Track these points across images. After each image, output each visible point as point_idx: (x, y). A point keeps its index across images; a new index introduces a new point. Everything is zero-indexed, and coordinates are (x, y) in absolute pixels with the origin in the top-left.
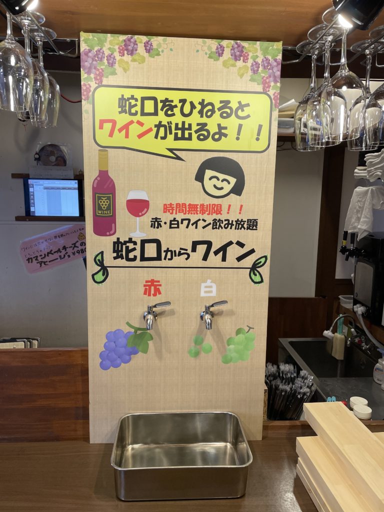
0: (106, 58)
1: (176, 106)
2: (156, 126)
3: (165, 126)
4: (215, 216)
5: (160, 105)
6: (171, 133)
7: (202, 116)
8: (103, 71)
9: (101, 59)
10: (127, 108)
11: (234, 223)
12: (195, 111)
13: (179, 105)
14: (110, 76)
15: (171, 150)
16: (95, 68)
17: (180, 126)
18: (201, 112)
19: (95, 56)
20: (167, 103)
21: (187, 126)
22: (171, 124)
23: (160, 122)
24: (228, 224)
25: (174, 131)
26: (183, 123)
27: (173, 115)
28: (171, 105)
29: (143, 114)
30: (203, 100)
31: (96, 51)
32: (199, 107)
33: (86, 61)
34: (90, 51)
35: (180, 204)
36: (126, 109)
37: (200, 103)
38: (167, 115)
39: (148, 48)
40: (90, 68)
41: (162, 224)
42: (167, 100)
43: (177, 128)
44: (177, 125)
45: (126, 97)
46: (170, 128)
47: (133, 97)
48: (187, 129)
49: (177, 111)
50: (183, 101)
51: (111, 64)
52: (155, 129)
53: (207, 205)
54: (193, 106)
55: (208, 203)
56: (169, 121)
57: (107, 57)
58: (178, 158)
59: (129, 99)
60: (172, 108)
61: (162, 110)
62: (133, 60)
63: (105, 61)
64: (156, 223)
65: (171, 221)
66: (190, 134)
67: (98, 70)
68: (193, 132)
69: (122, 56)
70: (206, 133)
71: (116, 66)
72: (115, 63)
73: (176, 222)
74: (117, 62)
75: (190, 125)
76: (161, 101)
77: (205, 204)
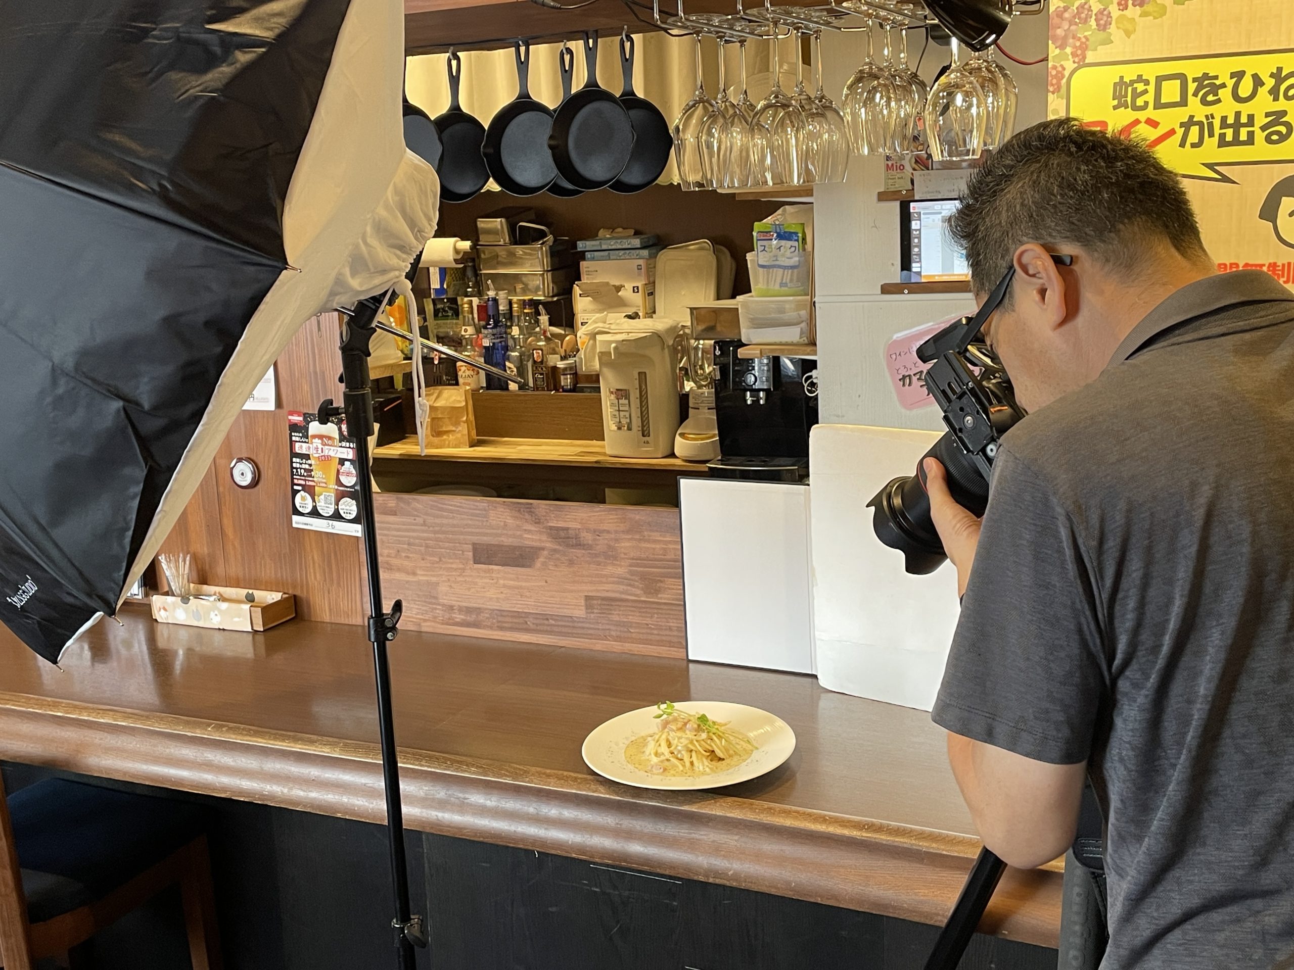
0: (1094, 17)
1: (1223, 86)
2: (1182, 125)
3: (1200, 124)
5: (1192, 87)
6: (1211, 135)
7: (1276, 99)
8: (1087, 39)
9: (1085, 21)
10: (1129, 99)
12: (1263, 91)
13: (1230, 83)
14: (1099, 48)
15: (1210, 166)
16: (1074, 37)
17: (1231, 120)
18: (1274, 93)
19: (1074, 17)
20: (1206, 82)
21: (1244, 119)
22: (1213, 117)
23: (1192, 117)
25: (1217, 131)
26: (1238, 114)
27: (1219, 101)
28: (1215, 84)
29: (1158, 105)
30: (1280, 69)
31: (1077, 8)
32: (1270, 83)
33: (1059, 28)
34: (1066, 9)
35: (1225, 265)
36: (1126, 101)
37: (1272, 75)
38: (1204, 102)
40: (1065, 38)
42: (1206, 76)
43: (1224, 123)
44: (1224, 119)
45: (1127, 79)
46: (1211, 126)
47: (1140, 79)
48: (1245, 125)
49: (1225, 94)
50: (1239, 75)
51: (1103, 27)
52: (1180, 132)
53: (1283, 265)
54: (1258, 82)
55: (1286, 262)
56: (1209, 113)
57: (1095, 15)
58: (1225, 179)
59: (1132, 82)
60: (1215, 89)
61: (1195, 94)
62: (1144, 14)
63: (1093, 23)
66: (1251, 135)
67: (1079, 39)
68: (1256, 129)
69: (1123, 10)
70: (1283, 129)
71: (1113, 28)
72: (1110, 24)
74: (1113, 23)
75: (1251, 118)
76: (1194, 80)
77: (1279, 263)
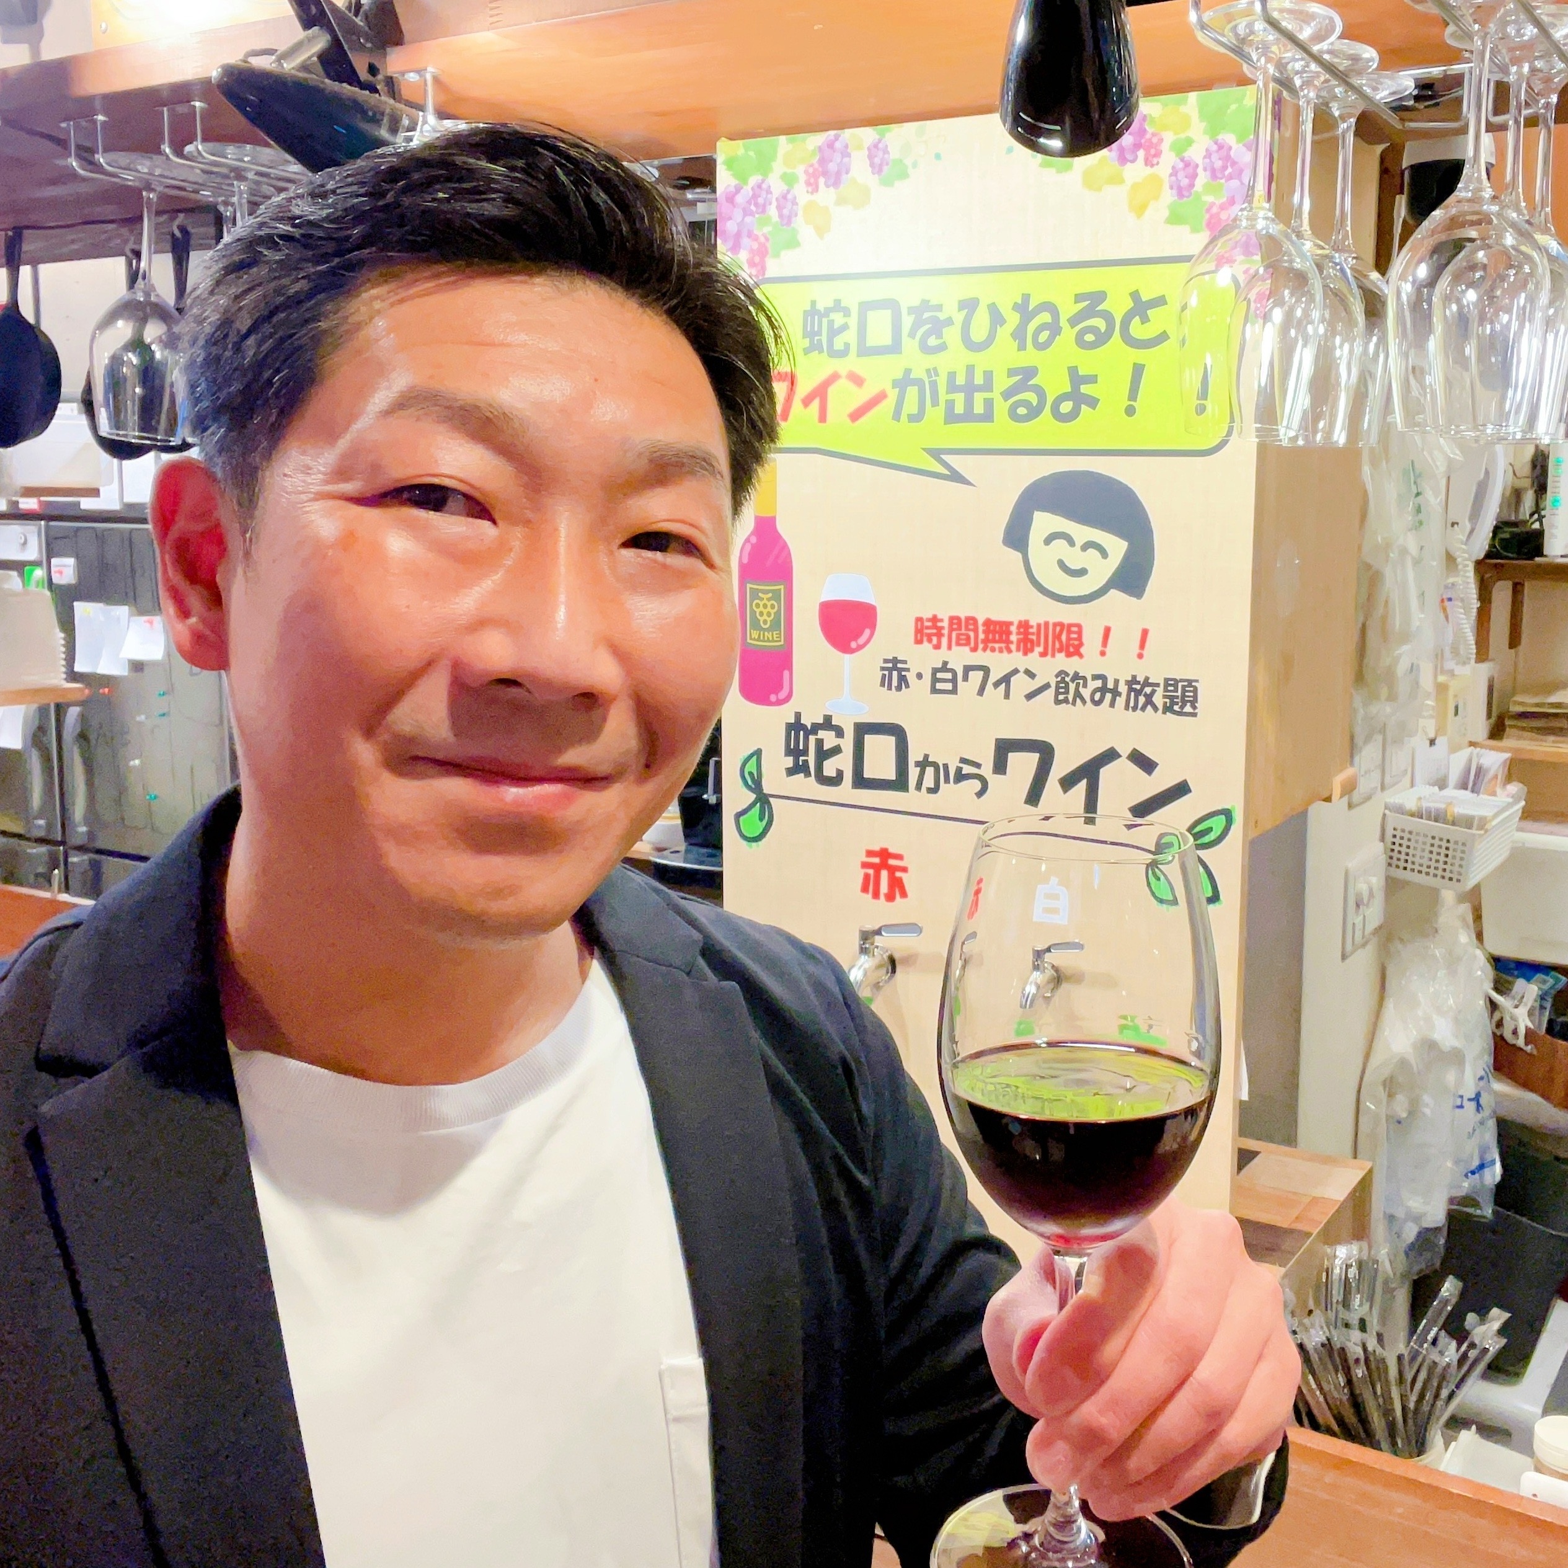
0: (774, 204)
1: (949, 322)
2: (896, 384)
3: (919, 383)
4: (1062, 662)
5: (907, 321)
6: (935, 403)
7: (1022, 347)
8: (767, 239)
9: (763, 209)
10: (824, 338)
11: (1123, 688)
12: (1004, 333)
13: (959, 317)
14: (783, 253)
15: (936, 454)
16: (750, 234)
17: (961, 380)
18: (1019, 335)
19: (749, 202)
20: (926, 315)
21: (979, 380)
22: (937, 374)
23: (908, 371)
24: (1103, 690)
25: (943, 396)
26: (970, 370)
27: (942, 348)
28: (937, 318)
29: (864, 351)
30: (1026, 298)
31: (752, 188)
32: (1013, 319)
33: (730, 218)
34: (738, 189)
35: (958, 618)
36: (820, 341)
37: (1016, 307)
38: (925, 349)
39: (877, 160)
40: (738, 235)
41: (911, 677)
42: (925, 305)
43: (952, 387)
44: (952, 376)
45: (820, 306)
46: (934, 385)
47: (838, 306)
48: (980, 389)
49: (952, 335)
50: (969, 306)
51: (787, 219)
52: (893, 395)
53: (1039, 626)
54: (997, 319)
55: (1042, 622)
56: (931, 367)
57: (777, 199)
58: (956, 477)
59: (828, 314)
60: (938, 326)
61: (912, 335)
62: (841, 201)
63: (773, 211)
64: (895, 673)
65: (935, 671)
66: (989, 404)
67: (756, 239)
68: (996, 395)
69: (812, 193)
70: (1032, 398)
71: (799, 222)
72: (796, 215)
73: (949, 676)
74: (800, 213)
75: (988, 376)
76: (911, 310)
77: (1033, 623)
